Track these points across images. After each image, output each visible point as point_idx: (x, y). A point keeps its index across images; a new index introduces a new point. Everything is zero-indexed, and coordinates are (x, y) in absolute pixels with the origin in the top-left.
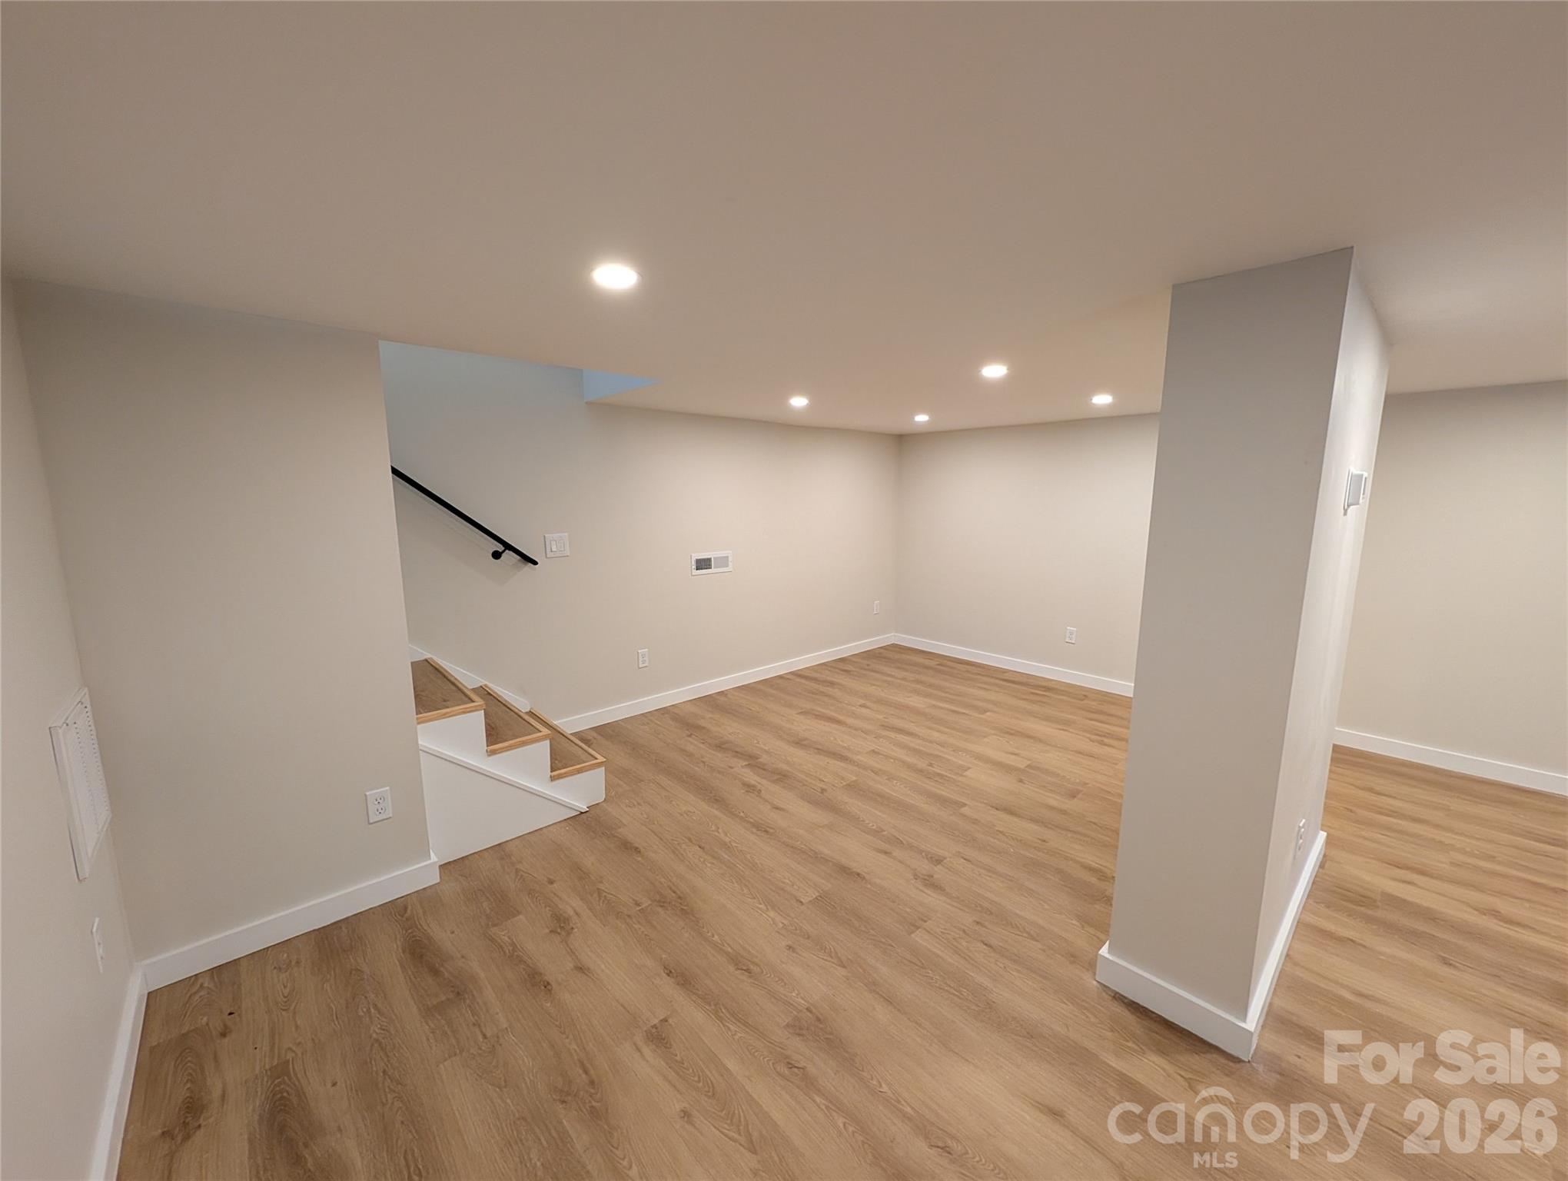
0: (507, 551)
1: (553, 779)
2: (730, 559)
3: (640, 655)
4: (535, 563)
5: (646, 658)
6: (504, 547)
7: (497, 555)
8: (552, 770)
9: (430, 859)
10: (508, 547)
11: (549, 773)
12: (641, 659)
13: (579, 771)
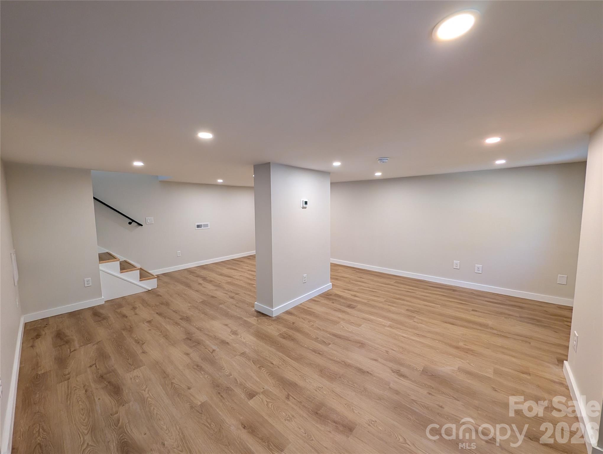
0: (133, 222)
1: (140, 281)
2: (209, 225)
3: (178, 253)
4: (142, 225)
5: (180, 254)
6: (132, 221)
7: (130, 223)
8: (140, 278)
9: (102, 297)
10: (133, 221)
11: (139, 279)
12: (178, 254)
13: (149, 279)
